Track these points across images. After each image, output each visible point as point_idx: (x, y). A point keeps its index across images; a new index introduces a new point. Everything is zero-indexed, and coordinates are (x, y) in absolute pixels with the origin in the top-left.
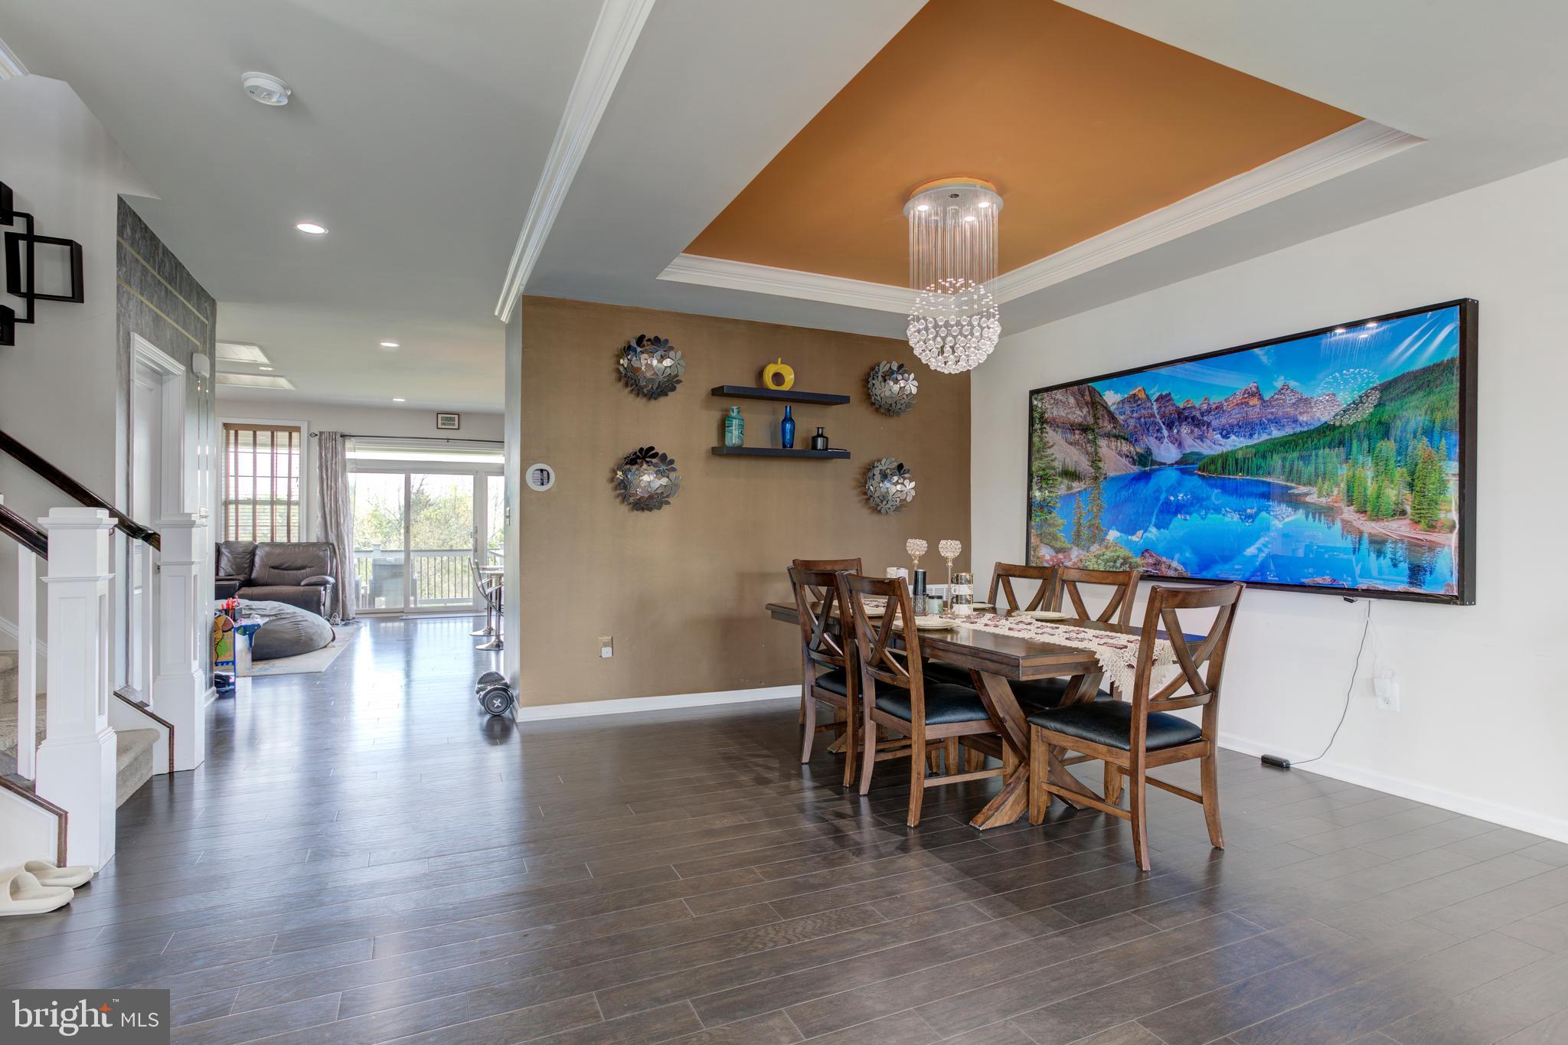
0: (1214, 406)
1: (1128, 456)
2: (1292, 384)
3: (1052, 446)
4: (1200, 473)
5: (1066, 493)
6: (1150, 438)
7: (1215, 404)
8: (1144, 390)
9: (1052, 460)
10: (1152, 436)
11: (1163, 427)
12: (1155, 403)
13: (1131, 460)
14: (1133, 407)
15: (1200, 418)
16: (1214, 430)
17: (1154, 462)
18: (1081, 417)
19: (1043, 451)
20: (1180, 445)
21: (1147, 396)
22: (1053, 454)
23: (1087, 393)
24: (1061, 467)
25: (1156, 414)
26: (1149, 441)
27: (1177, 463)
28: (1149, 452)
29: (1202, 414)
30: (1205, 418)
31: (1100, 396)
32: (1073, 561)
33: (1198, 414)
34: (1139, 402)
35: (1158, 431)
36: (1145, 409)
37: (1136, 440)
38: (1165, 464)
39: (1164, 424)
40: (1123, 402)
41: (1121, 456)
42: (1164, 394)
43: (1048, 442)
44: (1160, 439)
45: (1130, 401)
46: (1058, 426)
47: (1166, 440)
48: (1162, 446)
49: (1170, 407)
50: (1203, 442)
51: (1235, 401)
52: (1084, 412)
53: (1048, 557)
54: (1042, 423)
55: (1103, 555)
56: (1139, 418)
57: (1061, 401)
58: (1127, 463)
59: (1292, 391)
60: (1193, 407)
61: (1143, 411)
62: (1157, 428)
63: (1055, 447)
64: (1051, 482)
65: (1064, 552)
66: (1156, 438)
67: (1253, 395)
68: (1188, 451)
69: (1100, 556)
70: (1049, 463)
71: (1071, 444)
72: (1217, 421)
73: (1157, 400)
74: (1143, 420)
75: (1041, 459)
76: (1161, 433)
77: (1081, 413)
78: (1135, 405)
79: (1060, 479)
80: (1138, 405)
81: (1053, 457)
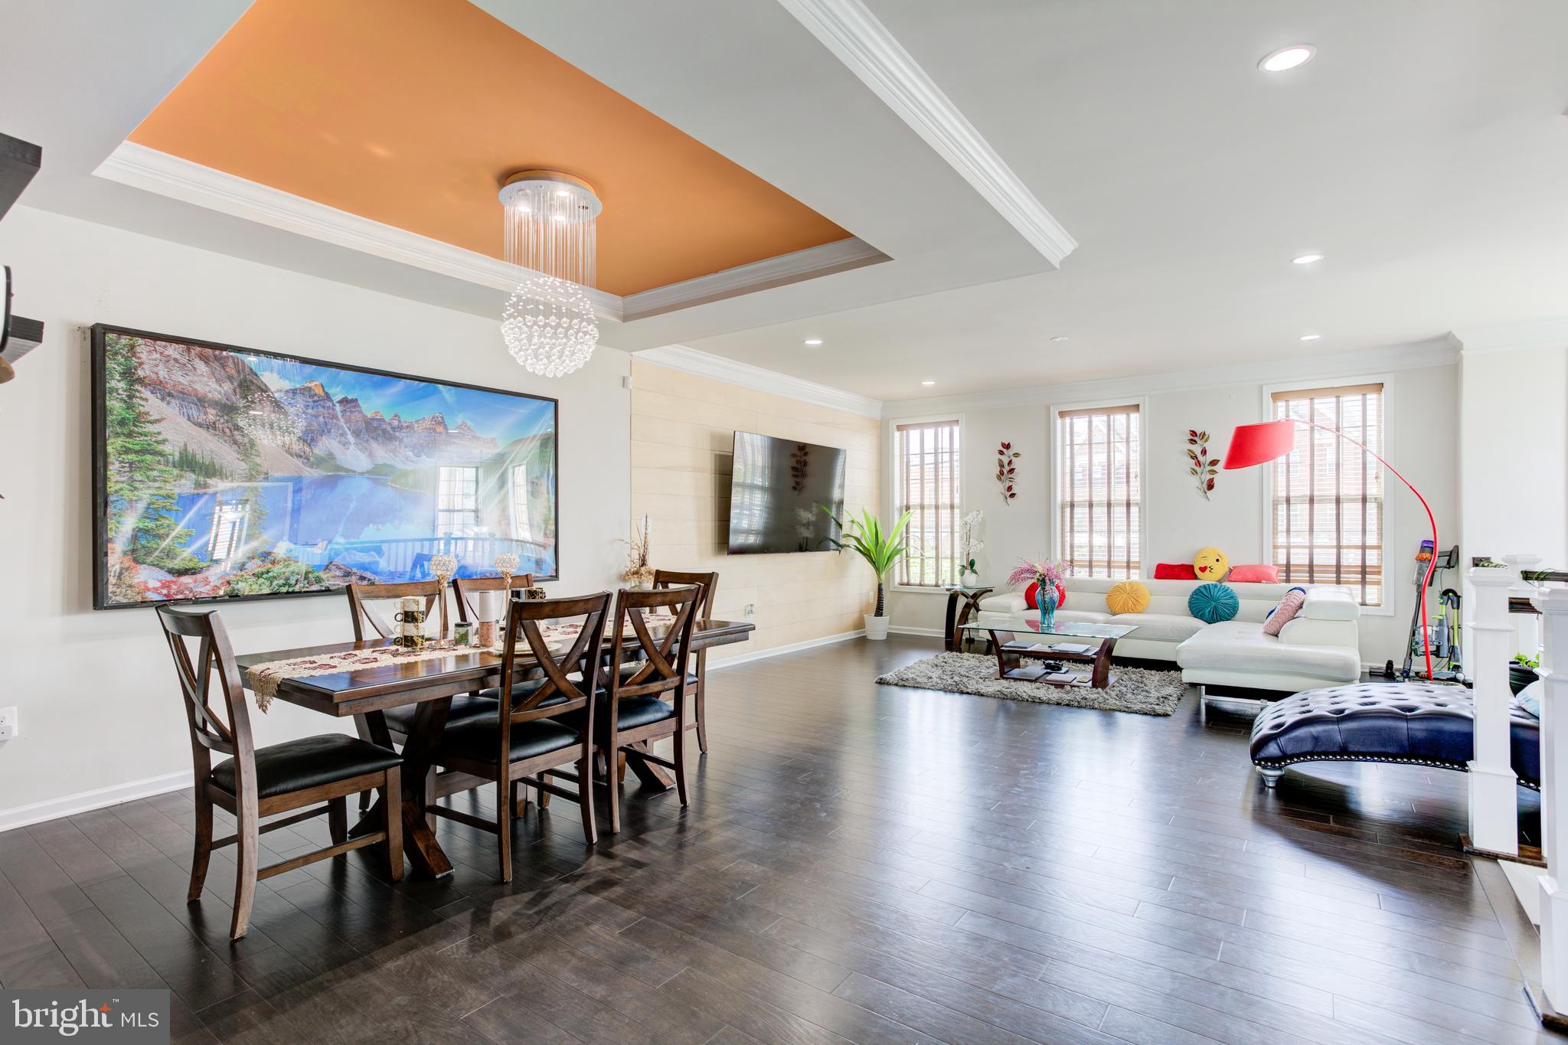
0: (405, 425)
1: (301, 457)
2: (469, 423)
3: (158, 421)
4: (393, 485)
5: (193, 491)
6: (332, 441)
7: (405, 422)
8: (322, 386)
9: (157, 442)
10: (335, 439)
11: (349, 432)
12: (337, 405)
13: (305, 461)
14: (307, 402)
15: (391, 432)
16: (406, 447)
17: (339, 468)
18: (220, 393)
19: (136, 426)
20: (371, 455)
21: (327, 394)
22: (159, 433)
23: (230, 363)
24: (177, 454)
25: (340, 417)
26: (330, 444)
27: (368, 472)
28: (331, 456)
29: (393, 429)
30: (397, 434)
31: (256, 375)
32: (212, 584)
33: (389, 428)
34: (316, 398)
35: (342, 435)
36: (324, 407)
37: (312, 440)
38: (355, 472)
39: (349, 430)
40: (294, 392)
41: (292, 455)
42: (350, 397)
43: (147, 413)
44: (345, 444)
45: (303, 394)
46: (170, 395)
47: (352, 447)
48: (349, 451)
49: (357, 413)
50: (396, 456)
51: (424, 424)
52: (225, 388)
53: (153, 584)
54: (132, 383)
55: (268, 572)
56: (317, 417)
57: (176, 360)
58: (301, 464)
59: (469, 429)
60: (382, 420)
61: (321, 409)
62: (340, 431)
63: (164, 423)
64: (155, 473)
65: (193, 574)
66: (339, 442)
67: (439, 423)
68: (380, 462)
69: (263, 573)
70: (149, 445)
71: (200, 425)
72: (409, 439)
73: (341, 402)
74: (321, 419)
75: (130, 435)
76: (346, 438)
77: (218, 388)
78: (310, 400)
79: (176, 472)
80: (315, 402)
81: (160, 438)
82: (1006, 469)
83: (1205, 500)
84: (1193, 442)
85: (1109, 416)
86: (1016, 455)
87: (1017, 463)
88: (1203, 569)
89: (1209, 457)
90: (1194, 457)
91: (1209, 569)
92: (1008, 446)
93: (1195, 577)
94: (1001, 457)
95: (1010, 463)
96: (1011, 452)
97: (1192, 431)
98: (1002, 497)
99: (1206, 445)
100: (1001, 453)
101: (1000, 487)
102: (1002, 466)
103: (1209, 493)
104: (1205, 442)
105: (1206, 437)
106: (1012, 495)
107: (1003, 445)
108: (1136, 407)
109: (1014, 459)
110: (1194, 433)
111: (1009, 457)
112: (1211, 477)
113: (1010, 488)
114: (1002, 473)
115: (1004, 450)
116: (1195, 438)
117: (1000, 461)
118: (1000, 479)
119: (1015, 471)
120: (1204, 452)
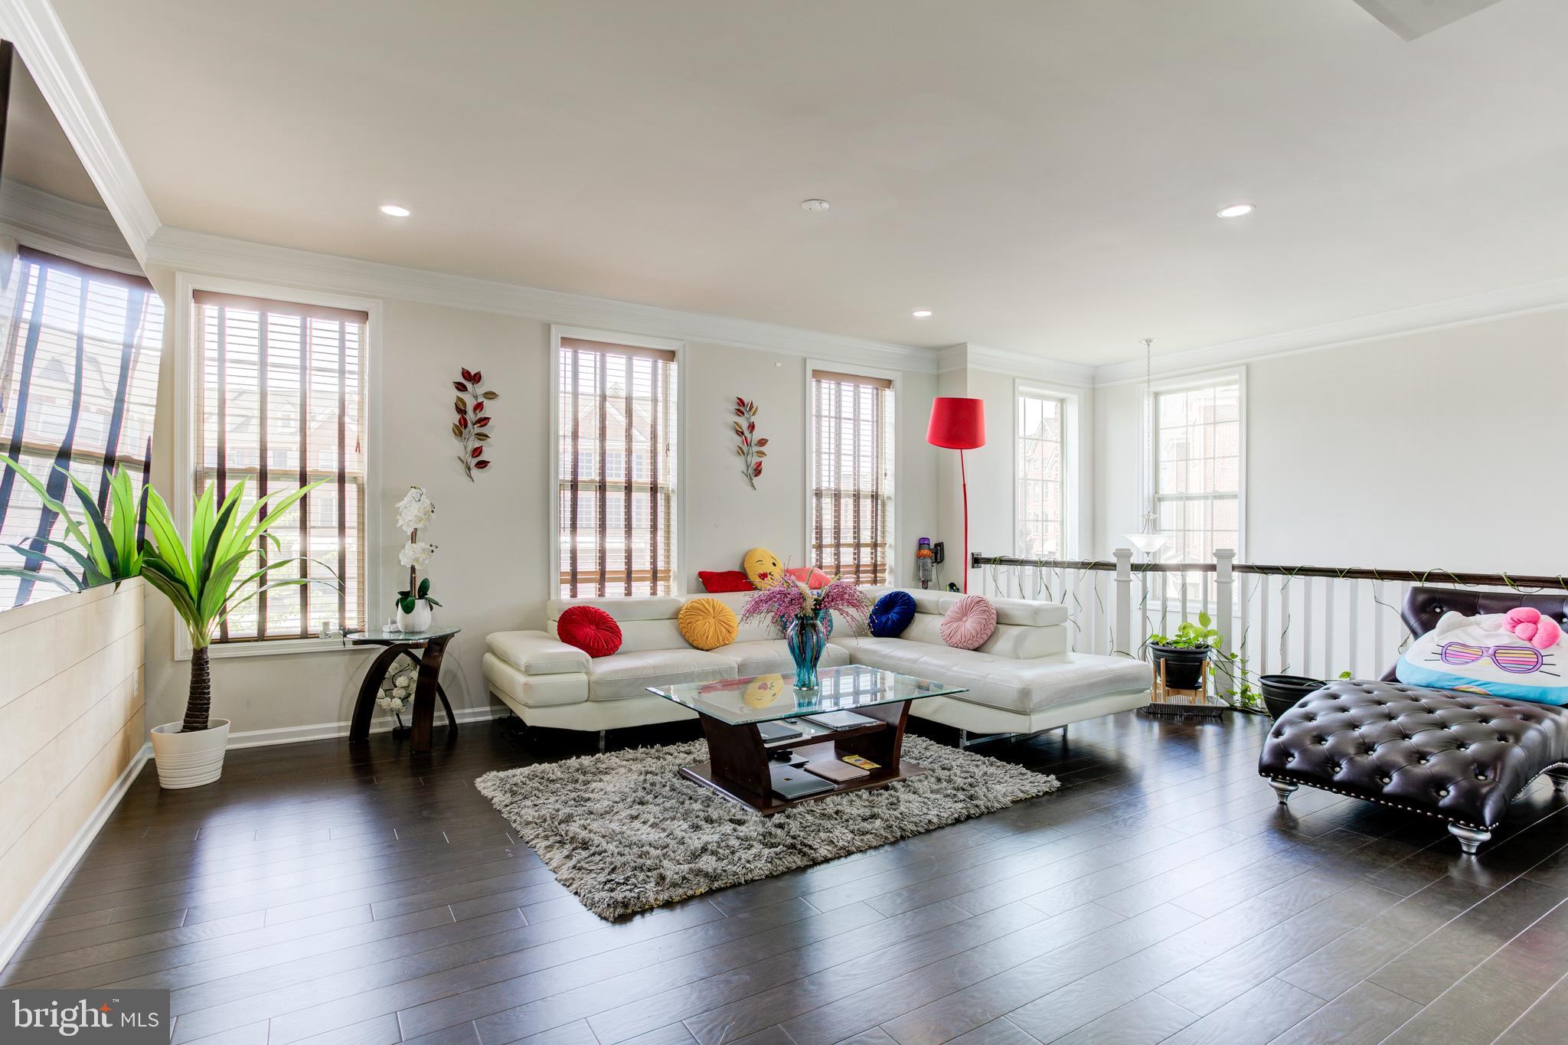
82: (471, 416)
83: (750, 488)
84: (740, 413)
85: (630, 360)
86: (491, 395)
87: (490, 409)
88: (763, 576)
89: (757, 435)
90: (740, 433)
91: (769, 576)
92: (476, 378)
93: (750, 587)
94: (461, 395)
95: (479, 407)
96: (481, 389)
97: (740, 399)
98: (461, 468)
99: (753, 419)
100: (460, 387)
101: (456, 448)
102: (461, 410)
103: (756, 480)
104: (754, 414)
105: (754, 410)
106: (482, 465)
107: (466, 374)
108: (671, 355)
109: (487, 403)
110: (741, 402)
111: (476, 397)
112: (759, 459)
113: (477, 452)
114: (464, 423)
115: (468, 385)
116: (742, 409)
117: (460, 399)
118: (460, 434)
119: (490, 423)
120: (752, 427)
